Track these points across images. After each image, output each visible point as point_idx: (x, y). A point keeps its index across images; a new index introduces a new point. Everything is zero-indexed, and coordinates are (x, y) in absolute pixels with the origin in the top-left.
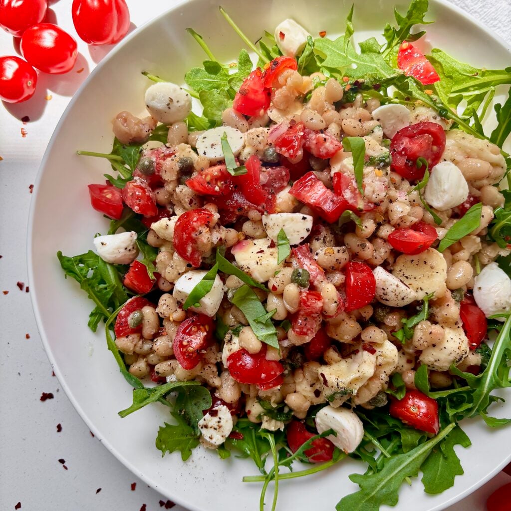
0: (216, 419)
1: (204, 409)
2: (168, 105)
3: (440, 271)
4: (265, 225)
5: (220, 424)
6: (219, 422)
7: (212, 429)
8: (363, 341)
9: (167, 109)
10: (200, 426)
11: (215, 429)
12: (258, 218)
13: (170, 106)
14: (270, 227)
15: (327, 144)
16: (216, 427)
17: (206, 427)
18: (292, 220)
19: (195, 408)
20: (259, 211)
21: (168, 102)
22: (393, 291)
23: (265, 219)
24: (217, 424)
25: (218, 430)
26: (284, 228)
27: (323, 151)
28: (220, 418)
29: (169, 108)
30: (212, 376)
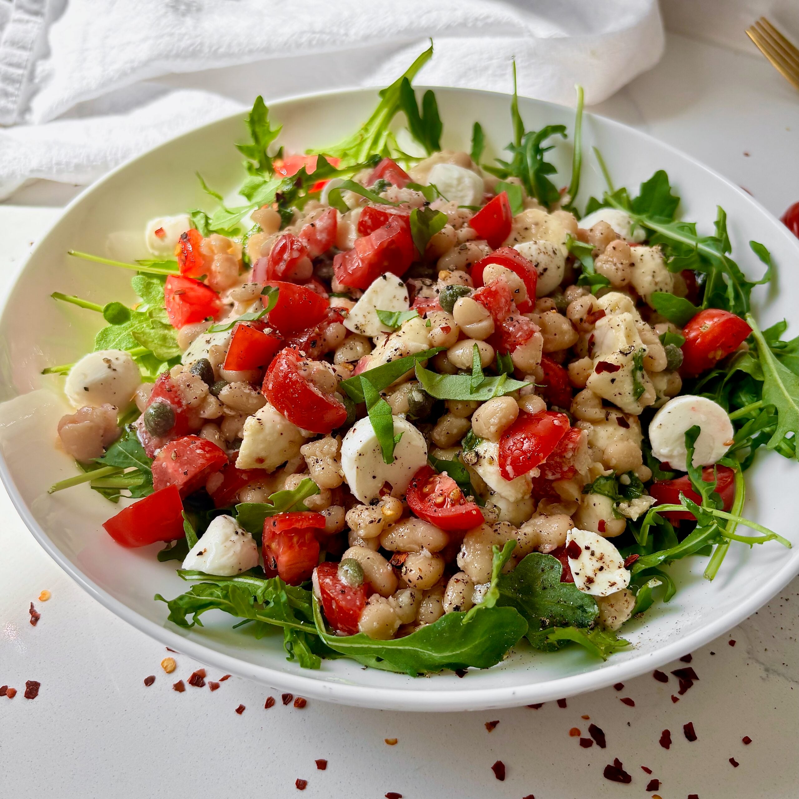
0: (585, 555)
1: (559, 576)
2: (109, 367)
3: (546, 219)
4: (357, 328)
5: (597, 554)
6: (593, 554)
7: (599, 574)
8: (581, 320)
9: (112, 373)
10: (583, 589)
11: (601, 569)
12: (342, 333)
13: (113, 367)
14: (364, 323)
15: (319, 224)
16: (599, 565)
17: (590, 581)
18: (375, 292)
19: (550, 593)
20: (334, 321)
21: (107, 365)
22: (539, 251)
23: (349, 324)
24: (594, 559)
25: (605, 567)
26: (378, 308)
27: (321, 237)
28: (587, 548)
29: (114, 370)
30: (514, 532)
